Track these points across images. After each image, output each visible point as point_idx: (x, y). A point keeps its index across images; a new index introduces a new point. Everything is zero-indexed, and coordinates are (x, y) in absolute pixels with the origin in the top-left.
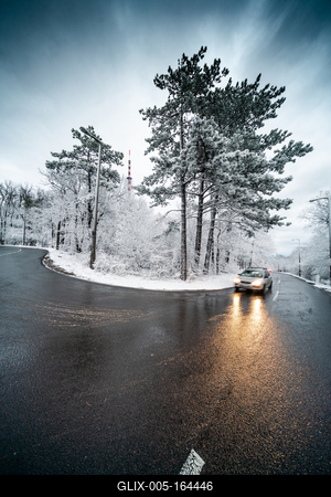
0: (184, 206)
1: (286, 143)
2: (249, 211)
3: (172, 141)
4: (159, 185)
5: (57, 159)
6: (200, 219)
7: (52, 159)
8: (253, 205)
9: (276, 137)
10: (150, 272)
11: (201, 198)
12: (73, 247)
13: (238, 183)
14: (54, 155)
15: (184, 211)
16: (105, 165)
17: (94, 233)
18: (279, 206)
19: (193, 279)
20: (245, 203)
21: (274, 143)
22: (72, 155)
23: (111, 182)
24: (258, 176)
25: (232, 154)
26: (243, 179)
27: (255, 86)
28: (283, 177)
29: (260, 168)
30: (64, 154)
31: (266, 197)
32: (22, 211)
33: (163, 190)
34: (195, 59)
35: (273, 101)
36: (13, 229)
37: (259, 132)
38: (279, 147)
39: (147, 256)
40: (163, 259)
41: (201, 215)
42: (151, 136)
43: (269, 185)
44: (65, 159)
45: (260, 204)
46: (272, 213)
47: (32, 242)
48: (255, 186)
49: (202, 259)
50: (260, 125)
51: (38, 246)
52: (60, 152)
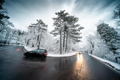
0: (61, 37)
1: (80, 27)
2: (74, 39)
3: (58, 24)
4: (55, 32)
5: (32, 25)
6: (64, 40)
7: (31, 25)
8: (75, 37)
9: (78, 25)
10: (53, 52)
11: (64, 35)
12: (31, 46)
13: (72, 33)
14: (32, 24)
15: (61, 38)
16: (43, 27)
17: (39, 42)
18: (80, 38)
19: (63, 54)
20: (73, 37)
21: (78, 26)
22: (36, 25)
23: (44, 31)
24: (75, 32)
25: (71, 28)
26: (73, 32)
27: (74, 17)
28: (80, 32)
29: (76, 31)
30: (34, 24)
31: (77, 36)
32: (17, 35)
33: (56, 33)
34: (63, 11)
35: (77, 20)
36: (13, 40)
37: (75, 24)
38: (79, 27)
39: (52, 48)
40: (56, 49)
41: (64, 39)
42: (54, 23)
43: (78, 34)
44: (34, 25)
45: (76, 37)
46: (79, 39)
47: (18, 44)
48: (75, 34)
49: (65, 49)
50: (75, 23)
51: (20, 45)
52: (33, 24)
